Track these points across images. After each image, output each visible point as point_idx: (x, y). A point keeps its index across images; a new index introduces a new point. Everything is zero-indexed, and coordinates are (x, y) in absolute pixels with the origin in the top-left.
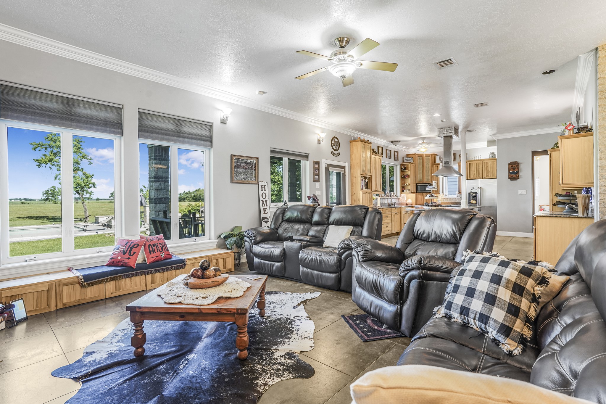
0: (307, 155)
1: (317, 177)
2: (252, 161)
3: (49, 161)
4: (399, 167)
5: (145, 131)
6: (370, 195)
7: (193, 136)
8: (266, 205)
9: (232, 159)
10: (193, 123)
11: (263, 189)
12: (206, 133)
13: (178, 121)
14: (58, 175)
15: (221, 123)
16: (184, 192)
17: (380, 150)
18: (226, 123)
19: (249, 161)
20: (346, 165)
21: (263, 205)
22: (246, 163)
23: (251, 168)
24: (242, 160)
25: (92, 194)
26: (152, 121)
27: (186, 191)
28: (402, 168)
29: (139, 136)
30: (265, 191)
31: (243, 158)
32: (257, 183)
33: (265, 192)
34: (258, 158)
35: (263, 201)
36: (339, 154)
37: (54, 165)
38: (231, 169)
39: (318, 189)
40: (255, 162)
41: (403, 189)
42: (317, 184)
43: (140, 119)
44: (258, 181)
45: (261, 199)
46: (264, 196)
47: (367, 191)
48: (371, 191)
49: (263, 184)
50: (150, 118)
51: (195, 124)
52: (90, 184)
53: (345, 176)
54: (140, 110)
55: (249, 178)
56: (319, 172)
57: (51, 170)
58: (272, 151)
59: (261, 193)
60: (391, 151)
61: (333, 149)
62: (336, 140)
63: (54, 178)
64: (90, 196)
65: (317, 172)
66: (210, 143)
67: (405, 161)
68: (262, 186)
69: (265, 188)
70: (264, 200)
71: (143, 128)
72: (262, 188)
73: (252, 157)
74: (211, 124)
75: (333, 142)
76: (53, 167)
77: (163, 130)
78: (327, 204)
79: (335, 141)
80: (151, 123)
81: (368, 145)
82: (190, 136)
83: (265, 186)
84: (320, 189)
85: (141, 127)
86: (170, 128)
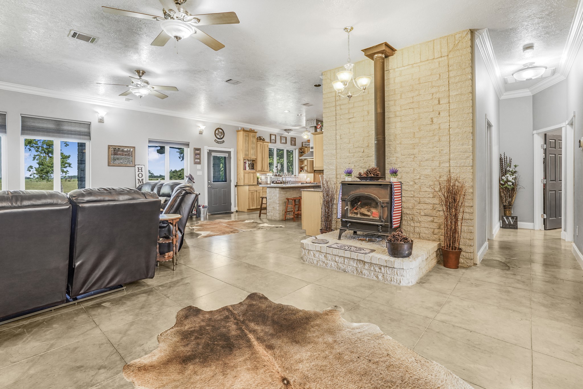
0: (188, 143)
1: (199, 160)
2: (129, 149)
3: (28, 143)
4: (297, 151)
5: (27, 130)
6: (253, 175)
7: (72, 133)
8: (142, 182)
9: (109, 148)
10: (72, 123)
11: (140, 171)
12: (86, 130)
13: (59, 122)
14: (36, 156)
15: (99, 122)
16: (171, 170)
17: (273, 137)
18: (103, 122)
19: (126, 150)
20: (232, 150)
21: (139, 182)
22: (123, 151)
23: (129, 155)
24: (119, 149)
25: (68, 173)
26: (34, 122)
27: (173, 170)
28: (300, 152)
29: (22, 134)
30: (142, 171)
31: (119, 147)
32: (134, 166)
33: (141, 173)
34: (134, 147)
35: (139, 180)
36: (224, 142)
37: (32, 147)
38: (108, 156)
39: (199, 170)
40: (132, 150)
41: (301, 169)
42: (199, 166)
43: (23, 122)
44: (135, 164)
45: (137, 178)
46: (140, 175)
47: (251, 171)
48: (256, 171)
49: (140, 166)
50: (31, 121)
51: (74, 124)
52: (65, 164)
53: (231, 159)
54: (22, 115)
55: (126, 162)
56: (200, 157)
57: (31, 151)
58: (150, 141)
59: (137, 173)
60: (286, 137)
61: (217, 138)
62: (220, 130)
63: (33, 159)
64: (66, 175)
65: (198, 156)
66: (88, 137)
67: (304, 146)
68: (138, 168)
69: (141, 169)
70: (141, 179)
71: (25, 128)
72: (139, 169)
73: (128, 147)
74: (90, 123)
75: (217, 132)
76: (32, 149)
77: (44, 129)
78: (209, 182)
79: (218, 131)
80: (33, 124)
81: (252, 134)
82: (70, 132)
83: (141, 168)
84: (202, 169)
85: (24, 127)
86: (50, 127)
